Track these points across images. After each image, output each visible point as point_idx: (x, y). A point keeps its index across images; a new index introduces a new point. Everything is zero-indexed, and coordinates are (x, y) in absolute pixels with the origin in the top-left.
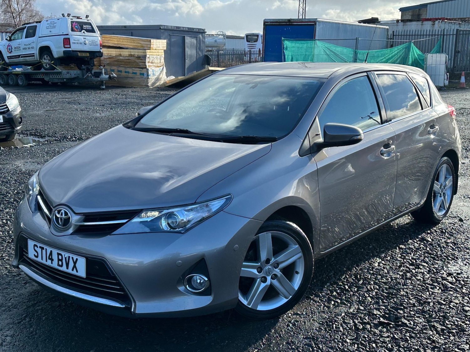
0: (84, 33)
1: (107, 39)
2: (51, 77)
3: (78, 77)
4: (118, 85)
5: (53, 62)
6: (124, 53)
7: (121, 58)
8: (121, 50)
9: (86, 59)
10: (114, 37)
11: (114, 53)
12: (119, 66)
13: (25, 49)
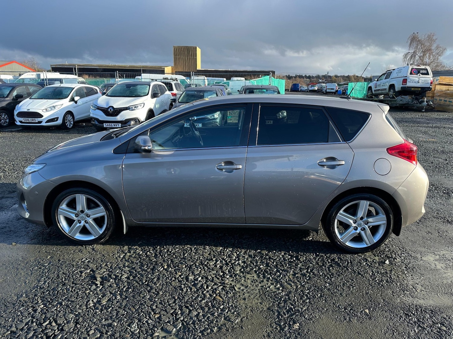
0: (419, 75)
1: (442, 79)
2: (392, 103)
3: (408, 103)
4: (442, 110)
5: (394, 94)
6: (451, 88)
7: (448, 92)
8: (449, 86)
9: (417, 92)
10: (447, 78)
11: (445, 88)
12: (446, 97)
13: (383, 86)
